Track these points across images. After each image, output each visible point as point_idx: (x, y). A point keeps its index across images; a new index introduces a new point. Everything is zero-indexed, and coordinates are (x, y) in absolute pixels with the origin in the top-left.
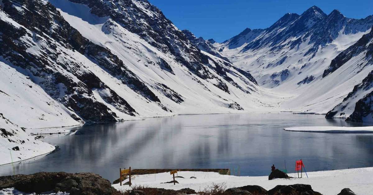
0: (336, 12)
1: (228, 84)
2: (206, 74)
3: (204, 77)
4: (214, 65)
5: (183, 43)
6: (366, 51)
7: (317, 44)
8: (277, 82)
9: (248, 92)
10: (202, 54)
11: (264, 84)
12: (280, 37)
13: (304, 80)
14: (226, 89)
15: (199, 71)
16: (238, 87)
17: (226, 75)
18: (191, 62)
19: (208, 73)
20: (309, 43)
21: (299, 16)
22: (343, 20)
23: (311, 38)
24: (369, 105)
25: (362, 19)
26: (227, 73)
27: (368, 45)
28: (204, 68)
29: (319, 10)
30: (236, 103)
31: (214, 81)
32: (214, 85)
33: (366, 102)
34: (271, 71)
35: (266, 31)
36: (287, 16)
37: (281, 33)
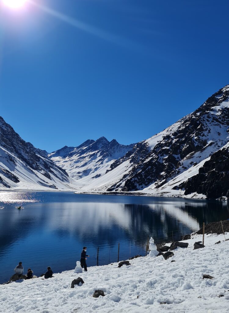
0: (114, 141)
1: (50, 174)
2: (37, 167)
4: (43, 163)
5: (25, 148)
6: (130, 160)
7: (104, 157)
8: (81, 177)
9: (62, 180)
10: (37, 156)
11: (73, 177)
12: (83, 152)
13: (95, 176)
14: (49, 177)
15: (33, 165)
16: (57, 177)
17: (50, 169)
18: (29, 159)
19: (39, 167)
20: (99, 156)
21: (95, 141)
22: (118, 145)
23: (100, 154)
24: (133, 183)
25: (128, 146)
26: (51, 168)
27: (131, 156)
28: (37, 164)
29: (105, 139)
30: (54, 185)
31: (42, 172)
32: (42, 174)
33: (132, 181)
34: (78, 170)
35: (76, 148)
36: (88, 141)
37: (84, 150)
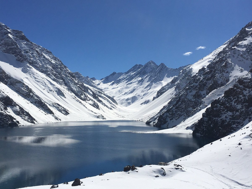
0: (162, 64)
1: (99, 104)
2: (85, 98)
3: (84, 100)
4: (91, 93)
5: (73, 80)
6: (175, 87)
7: (152, 82)
8: (129, 104)
9: (111, 109)
10: (84, 86)
11: (122, 104)
12: (131, 78)
13: (144, 102)
14: (97, 107)
15: (81, 96)
16: (105, 105)
17: (98, 99)
18: (77, 91)
19: (87, 97)
20: (147, 82)
21: (143, 66)
22: (166, 69)
23: (149, 78)
24: (165, 118)
25: (177, 69)
27: (176, 83)
28: (85, 94)
29: (154, 63)
30: (101, 115)
31: (91, 102)
32: (90, 104)
34: (126, 97)
35: (125, 74)
36: (136, 65)
37: (132, 75)
